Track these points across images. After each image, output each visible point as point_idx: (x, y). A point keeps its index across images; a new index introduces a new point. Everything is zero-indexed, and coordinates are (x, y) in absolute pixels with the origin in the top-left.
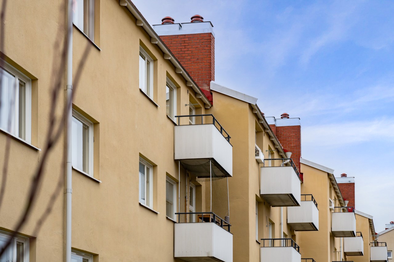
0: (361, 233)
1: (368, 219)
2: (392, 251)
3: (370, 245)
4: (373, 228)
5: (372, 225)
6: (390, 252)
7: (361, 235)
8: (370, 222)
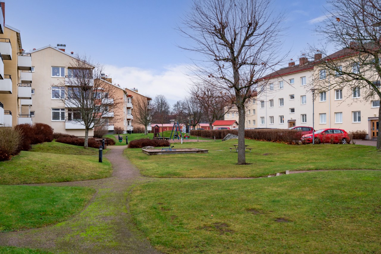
0: (10, 40)
1: (16, 33)
2: (34, 67)
3: (17, 54)
4: (20, 43)
5: (19, 40)
6: (33, 68)
7: (10, 42)
8: (17, 36)
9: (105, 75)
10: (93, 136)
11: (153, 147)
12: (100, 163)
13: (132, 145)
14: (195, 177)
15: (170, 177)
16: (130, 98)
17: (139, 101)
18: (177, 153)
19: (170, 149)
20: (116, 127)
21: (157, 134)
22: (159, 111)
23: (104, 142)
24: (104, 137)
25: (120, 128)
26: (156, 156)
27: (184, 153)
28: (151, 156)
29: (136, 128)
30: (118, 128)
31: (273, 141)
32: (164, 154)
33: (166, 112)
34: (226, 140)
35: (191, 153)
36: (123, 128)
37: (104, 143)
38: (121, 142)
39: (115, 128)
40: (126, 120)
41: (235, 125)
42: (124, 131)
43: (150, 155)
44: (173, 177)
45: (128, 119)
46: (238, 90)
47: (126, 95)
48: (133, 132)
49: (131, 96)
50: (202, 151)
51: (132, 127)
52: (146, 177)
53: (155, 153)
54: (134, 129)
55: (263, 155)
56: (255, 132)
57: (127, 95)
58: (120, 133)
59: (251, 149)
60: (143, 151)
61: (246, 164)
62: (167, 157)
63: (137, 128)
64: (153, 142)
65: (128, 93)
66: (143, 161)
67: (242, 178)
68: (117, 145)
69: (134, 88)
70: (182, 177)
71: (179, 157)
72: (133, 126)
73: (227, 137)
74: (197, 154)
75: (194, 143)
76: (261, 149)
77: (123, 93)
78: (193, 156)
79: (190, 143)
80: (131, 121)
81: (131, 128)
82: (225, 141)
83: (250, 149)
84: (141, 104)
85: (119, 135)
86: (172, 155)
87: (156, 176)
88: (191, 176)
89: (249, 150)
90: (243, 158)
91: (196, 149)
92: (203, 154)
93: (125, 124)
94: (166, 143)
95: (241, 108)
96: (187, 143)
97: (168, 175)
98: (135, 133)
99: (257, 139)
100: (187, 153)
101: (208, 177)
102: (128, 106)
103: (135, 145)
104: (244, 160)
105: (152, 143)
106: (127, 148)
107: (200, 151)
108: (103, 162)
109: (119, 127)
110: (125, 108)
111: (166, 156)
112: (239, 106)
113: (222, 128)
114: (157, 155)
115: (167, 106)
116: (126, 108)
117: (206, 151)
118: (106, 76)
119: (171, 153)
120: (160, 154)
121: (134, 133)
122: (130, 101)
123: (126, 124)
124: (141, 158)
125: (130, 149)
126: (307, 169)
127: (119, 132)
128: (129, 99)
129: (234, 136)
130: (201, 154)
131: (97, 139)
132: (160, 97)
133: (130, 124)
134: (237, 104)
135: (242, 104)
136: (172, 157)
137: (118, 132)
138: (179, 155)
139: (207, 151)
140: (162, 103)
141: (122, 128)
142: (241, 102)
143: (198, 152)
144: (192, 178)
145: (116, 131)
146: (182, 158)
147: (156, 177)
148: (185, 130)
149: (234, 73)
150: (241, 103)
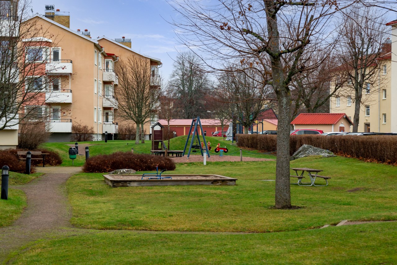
9: (55, 9)
10: (17, 146)
11: (132, 171)
12: (3, 201)
13: (91, 165)
14: (168, 230)
15: (121, 229)
16: (110, 61)
17: (125, 70)
18: (169, 183)
19: (158, 176)
20: (76, 125)
21: (160, 143)
22: (186, 89)
23: (29, 158)
24: (39, 147)
25: (85, 127)
26: (124, 189)
27: (185, 183)
28: (114, 189)
29: (124, 129)
30: (82, 127)
31: (389, 163)
32: (142, 184)
33: (202, 92)
34: (297, 158)
35: (200, 185)
36: (92, 128)
37: (30, 161)
38: (73, 159)
39: (73, 128)
40: (101, 109)
41: (343, 124)
42: (94, 136)
43: (114, 186)
44: (126, 229)
45: (105, 109)
46: (276, 58)
47: (100, 55)
48: (117, 137)
49: (114, 55)
50: (224, 182)
51: (114, 126)
52: (77, 227)
53: (124, 183)
54: (120, 130)
55: (349, 191)
56: (358, 142)
57: (102, 54)
58: (84, 138)
59: (327, 178)
60: (105, 178)
61: (290, 207)
62: (147, 191)
63: (126, 129)
64: (137, 161)
65: (106, 50)
66: (92, 198)
67: (258, 232)
68: (64, 166)
69: (124, 38)
70: (143, 230)
71: (169, 193)
72: (117, 124)
73: (300, 152)
74: (212, 186)
75: (232, 164)
76: (355, 180)
77: (93, 49)
78: (201, 190)
79: (224, 164)
80: (113, 111)
81: (112, 129)
82: (295, 160)
83: (325, 178)
84: (128, 75)
85: (76, 144)
86: (157, 187)
87: (94, 226)
88: (163, 227)
89: (325, 180)
90: (285, 195)
91: (217, 177)
92: (224, 187)
93: (98, 119)
94: (166, 163)
95: (283, 93)
96: (217, 164)
97: (119, 224)
98: (121, 139)
99: (361, 158)
100: (191, 185)
101: (194, 230)
102: (106, 79)
103: (98, 166)
104: (288, 200)
105: (134, 163)
106: (81, 172)
107: (219, 180)
108: (10, 199)
109: (83, 125)
110: (98, 84)
111: (145, 190)
112: (278, 89)
113: (305, 132)
114: (127, 186)
115: (203, 78)
116: (101, 82)
117: (231, 180)
118: (58, 10)
119: (157, 183)
120: (135, 184)
121: (119, 139)
122: (111, 66)
123: (101, 119)
124: (92, 193)
125: (86, 175)
126: (383, 218)
127: (82, 137)
128: (107, 63)
129: (315, 151)
130: (220, 187)
131: (21, 153)
132: (187, 56)
133: (111, 118)
134: (275, 86)
135: (285, 85)
136: (156, 191)
137: (80, 136)
138: (174, 189)
139: (235, 180)
140: (191, 71)
141: (89, 128)
142: (281, 82)
143: (214, 182)
144: (163, 230)
145: (77, 134)
146: (175, 193)
147: (94, 228)
148: (232, 135)
149: (269, 22)
150: (281, 84)
